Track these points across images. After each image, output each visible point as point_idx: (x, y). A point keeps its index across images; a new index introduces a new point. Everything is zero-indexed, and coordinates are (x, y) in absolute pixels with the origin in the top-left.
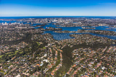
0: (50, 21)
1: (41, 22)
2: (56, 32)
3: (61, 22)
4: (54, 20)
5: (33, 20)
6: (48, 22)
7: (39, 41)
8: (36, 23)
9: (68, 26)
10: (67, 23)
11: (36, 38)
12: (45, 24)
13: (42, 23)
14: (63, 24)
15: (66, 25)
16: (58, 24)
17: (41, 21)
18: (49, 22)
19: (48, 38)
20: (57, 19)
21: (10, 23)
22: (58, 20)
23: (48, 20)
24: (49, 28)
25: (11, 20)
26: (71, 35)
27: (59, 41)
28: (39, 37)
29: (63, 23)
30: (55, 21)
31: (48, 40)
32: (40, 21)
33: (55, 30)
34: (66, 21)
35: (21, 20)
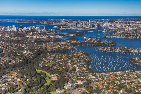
0: (96, 25)
1: (79, 27)
2: (100, 49)
3: (119, 26)
4: (104, 23)
5: (67, 22)
6: (91, 26)
7: (52, 72)
8: (69, 29)
9: (131, 35)
10: (131, 29)
11: (49, 62)
12: (85, 31)
13: (81, 29)
14: (122, 32)
15: (128, 34)
16: (109, 32)
17: (79, 25)
18: (93, 26)
19: (75, 64)
20: (111, 22)
21: (21, 27)
22: (112, 24)
23: (92, 23)
24: (89, 39)
25: (31, 21)
26: (133, 60)
27: (97, 77)
28: (55, 61)
29: (123, 29)
30: (106, 24)
31: (74, 70)
32: (77, 25)
33: (99, 45)
34: (129, 26)
35: (46, 23)
